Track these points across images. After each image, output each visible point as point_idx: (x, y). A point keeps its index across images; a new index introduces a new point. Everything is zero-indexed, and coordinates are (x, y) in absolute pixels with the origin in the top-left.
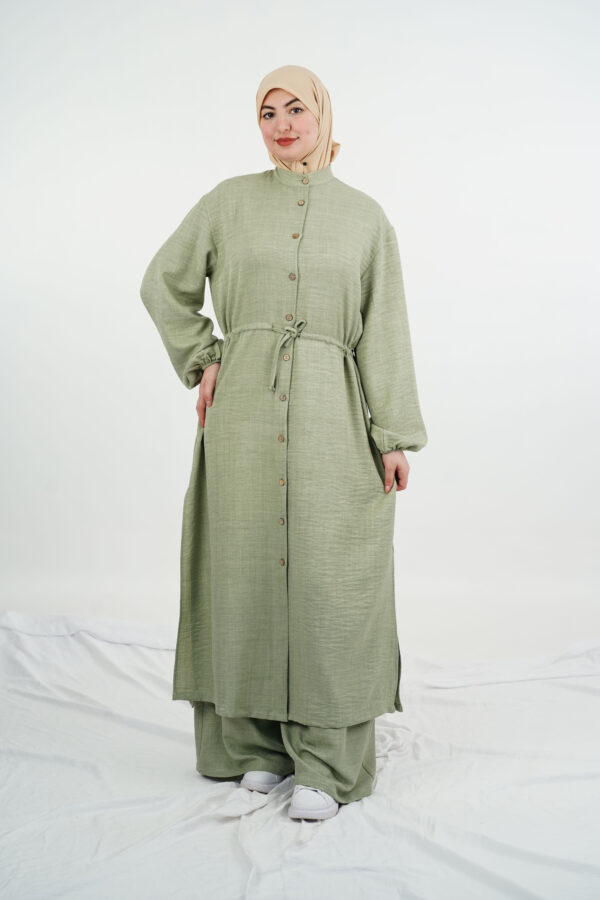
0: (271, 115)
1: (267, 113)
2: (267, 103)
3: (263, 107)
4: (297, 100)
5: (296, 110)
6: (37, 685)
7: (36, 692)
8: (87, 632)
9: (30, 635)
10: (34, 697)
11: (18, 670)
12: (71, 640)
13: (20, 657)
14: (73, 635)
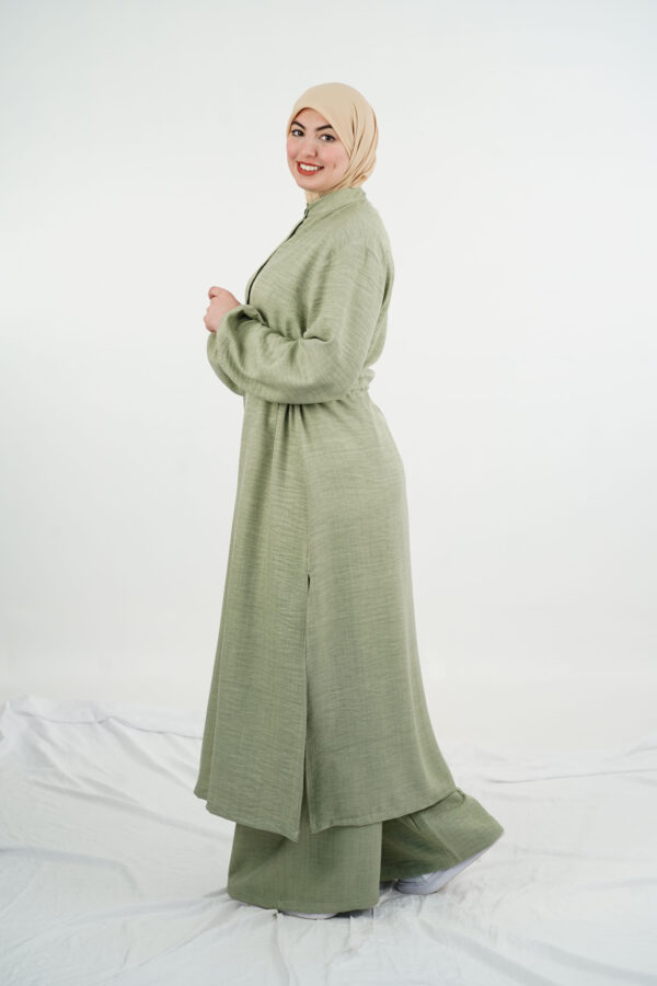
0: (301, 134)
1: (297, 129)
2: (299, 120)
3: (294, 122)
4: (330, 126)
5: (329, 138)
6: (61, 777)
7: (61, 785)
8: (115, 718)
9: (54, 722)
10: (59, 790)
11: (41, 760)
12: (99, 726)
13: (43, 746)
14: (100, 722)
